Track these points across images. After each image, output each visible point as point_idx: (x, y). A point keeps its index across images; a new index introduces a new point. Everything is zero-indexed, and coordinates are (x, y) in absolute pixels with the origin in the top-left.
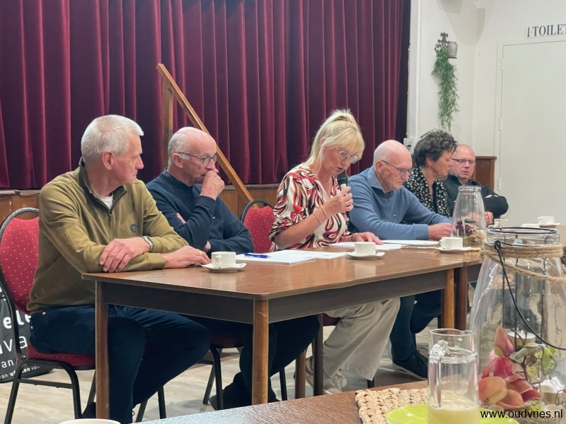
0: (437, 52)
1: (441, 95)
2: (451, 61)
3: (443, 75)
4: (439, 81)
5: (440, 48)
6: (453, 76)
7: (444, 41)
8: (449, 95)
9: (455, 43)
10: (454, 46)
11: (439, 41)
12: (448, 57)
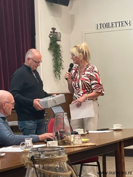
0: (50, 38)
1: (54, 61)
2: (58, 43)
3: (54, 50)
4: (52, 53)
5: (52, 36)
6: (60, 50)
7: (54, 32)
8: (58, 61)
9: (60, 33)
10: (59, 34)
11: (51, 32)
12: (56, 41)
